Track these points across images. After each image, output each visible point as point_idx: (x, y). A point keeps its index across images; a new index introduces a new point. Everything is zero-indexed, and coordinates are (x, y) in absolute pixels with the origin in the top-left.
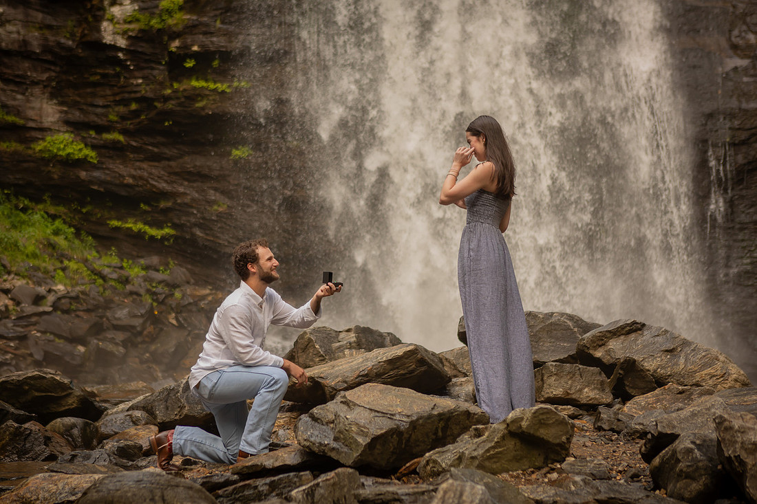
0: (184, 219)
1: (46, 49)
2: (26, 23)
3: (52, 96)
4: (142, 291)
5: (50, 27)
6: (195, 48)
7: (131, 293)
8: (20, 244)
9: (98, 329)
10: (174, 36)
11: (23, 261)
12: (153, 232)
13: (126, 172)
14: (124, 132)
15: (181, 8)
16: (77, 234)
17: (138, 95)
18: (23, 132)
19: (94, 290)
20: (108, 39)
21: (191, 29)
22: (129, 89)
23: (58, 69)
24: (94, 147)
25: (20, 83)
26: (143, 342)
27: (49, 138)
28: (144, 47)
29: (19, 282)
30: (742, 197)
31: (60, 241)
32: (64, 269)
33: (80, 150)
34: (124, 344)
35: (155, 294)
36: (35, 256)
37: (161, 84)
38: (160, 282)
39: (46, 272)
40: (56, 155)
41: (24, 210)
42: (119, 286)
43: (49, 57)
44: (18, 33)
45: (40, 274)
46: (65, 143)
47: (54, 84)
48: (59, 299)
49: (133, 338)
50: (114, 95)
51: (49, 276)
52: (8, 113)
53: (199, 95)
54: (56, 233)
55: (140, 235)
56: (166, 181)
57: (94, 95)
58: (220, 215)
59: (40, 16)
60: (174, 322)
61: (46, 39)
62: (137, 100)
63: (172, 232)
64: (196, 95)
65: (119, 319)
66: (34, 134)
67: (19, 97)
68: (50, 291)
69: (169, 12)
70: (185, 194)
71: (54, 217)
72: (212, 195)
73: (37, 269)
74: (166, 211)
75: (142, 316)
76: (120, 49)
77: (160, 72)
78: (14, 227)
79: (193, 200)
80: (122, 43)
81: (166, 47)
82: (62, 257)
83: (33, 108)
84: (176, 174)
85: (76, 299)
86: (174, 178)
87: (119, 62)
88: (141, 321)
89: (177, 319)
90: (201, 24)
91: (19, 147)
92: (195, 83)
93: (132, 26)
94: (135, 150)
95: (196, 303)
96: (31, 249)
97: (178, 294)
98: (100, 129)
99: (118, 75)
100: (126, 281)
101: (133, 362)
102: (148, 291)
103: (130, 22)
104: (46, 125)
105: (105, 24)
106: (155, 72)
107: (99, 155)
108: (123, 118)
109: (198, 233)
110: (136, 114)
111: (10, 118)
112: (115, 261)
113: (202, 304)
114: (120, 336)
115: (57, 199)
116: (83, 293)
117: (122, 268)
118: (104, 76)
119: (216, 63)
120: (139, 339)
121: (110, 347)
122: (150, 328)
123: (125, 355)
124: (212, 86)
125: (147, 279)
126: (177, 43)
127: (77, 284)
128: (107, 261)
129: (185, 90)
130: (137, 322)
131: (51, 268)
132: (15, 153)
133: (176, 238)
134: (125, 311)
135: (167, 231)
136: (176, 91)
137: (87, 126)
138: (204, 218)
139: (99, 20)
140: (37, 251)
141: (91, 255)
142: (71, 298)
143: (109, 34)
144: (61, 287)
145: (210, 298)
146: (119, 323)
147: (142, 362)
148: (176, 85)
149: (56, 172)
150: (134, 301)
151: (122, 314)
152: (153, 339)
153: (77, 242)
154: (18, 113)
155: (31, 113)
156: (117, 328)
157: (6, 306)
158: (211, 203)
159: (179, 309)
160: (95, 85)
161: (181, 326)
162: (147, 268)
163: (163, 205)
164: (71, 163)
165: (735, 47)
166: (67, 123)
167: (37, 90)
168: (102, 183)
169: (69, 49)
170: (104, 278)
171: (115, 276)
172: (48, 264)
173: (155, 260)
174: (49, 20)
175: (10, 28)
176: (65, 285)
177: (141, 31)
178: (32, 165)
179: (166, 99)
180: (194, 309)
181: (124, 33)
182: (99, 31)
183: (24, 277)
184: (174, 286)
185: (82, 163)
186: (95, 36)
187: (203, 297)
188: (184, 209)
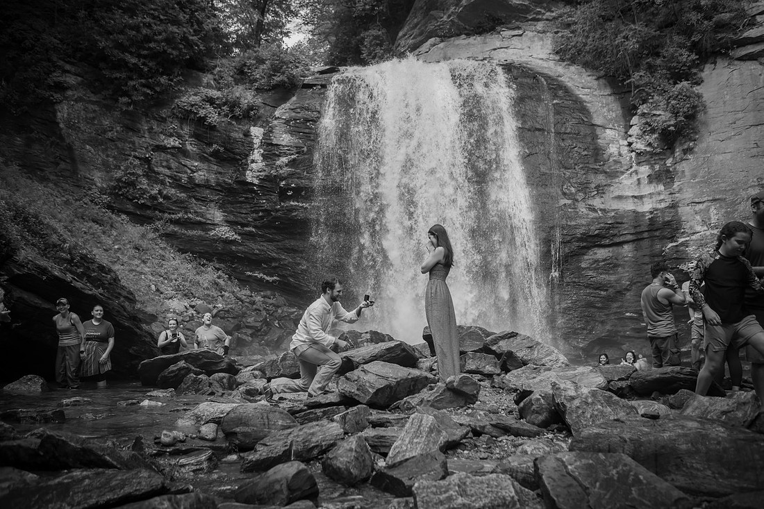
0: (284, 272)
1: (218, 184)
2: (209, 171)
3: (220, 208)
4: (261, 309)
5: (220, 173)
6: (293, 185)
7: (256, 310)
8: (201, 282)
9: (238, 328)
10: (282, 179)
11: (202, 291)
12: (268, 278)
13: (256, 247)
14: (255, 227)
15: (286, 165)
16: (230, 279)
17: (263, 208)
18: (204, 225)
19: (237, 307)
20: (249, 180)
21: (291, 175)
22: (258, 205)
23: (223, 194)
24: (240, 234)
25: (204, 201)
26: (261, 335)
27: (217, 229)
28: (267, 184)
29: (199, 302)
30: (568, 269)
31: (221, 281)
32: (222, 296)
33: (233, 235)
34: (252, 335)
35: (268, 310)
36: (207, 289)
37: (275, 203)
38: (271, 304)
39: (213, 297)
40: (221, 238)
41: (203, 265)
42: (249, 305)
43: (219, 188)
44: (204, 175)
45: (210, 298)
46: (225, 232)
47: (221, 201)
48: (219, 311)
49: (256, 333)
50: (251, 208)
51: (215, 299)
52: (197, 216)
53: (294, 209)
54: (219, 277)
55: (261, 280)
56: (276, 253)
57: (241, 208)
58: (303, 271)
59: (216, 167)
60: (277, 325)
61: (218, 179)
62: (262, 211)
63: (278, 279)
64: (293, 209)
65: (249, 323)
66: (210, 227)
67: (203, 208)
68: (215, 307)
69: (281, 167)
70: (285, 259)
71: (218, 269)
72: (299, 260)
73: (209, 295)
74: (275, 268)
75: (261, 321)
76: (255, 185)
77: (275, 197)
78: (198, 274)
79: (289, 262)
80: (256, 182)
81: (278, 184)
82: (221, 290)
83: (210, 214)
84: (281, 249)
85: (228, 311)
86: (279, 251)
87: (254, 191)
88: (260, 324)
89: (279, 324)
90: (296, 173)
91: (203, 233)
92: (292, 203)
93: (261, 174)
94: (261, 236)
95: (288, 316)
96: (206, 285)
97: (280, 311)
98: (243, 225)
99: (253, 198)
100: (253, 303)
101: (256, 345)
102: (264, 308)
103: (260, 172)
104: (216, 222)
105: (248, 172)
106: (272, 197)
107: (242, 238)
108: (255, 220)
109: (292, 280)
110: (262, 218)
111: (198, 219)
112: (248, 293)
113: (292, 316)
114: (250, 332)
115: (220, 261)
116: (231, 308)
117: (251, 296)
118: (246, 198)
119: (303, 193)
120: (259, 334)
121: (244, 337)
122: (265, 328)
123: (252, 342)
124: (301, 205)
125: (263, 302)
126: (284, 183)
127: (229, 304)
128: (244, 293)
129: (287, 206)
130: (258, 325)
131: (216, 295)
132: (200, 236)
133: (280, 282)
134: (253, 319)
135: (275, 278)
136: (283, 207)
137: (236, 223)
138: (294, 272)
139: (245, 170)
140: (209, 286)
141: (236, 289)
142: (225, 311)
143: (250, 177)
144: (220, 305)
145: (297, 313)
146: (249, 324)
147: (260, 345)
148: (282, 204)
149: (220, 247)
150: (257, 314)
151: (251, 320)
152: (266, 333)
153: (229, 282)
154: (202, 217)
155: (208, 216)
156: (248, 327)
157: (192, 314)
158: (299, 264)
159: (280, 319)
160: (242, 202)
161: (281, 327)
162: (264, 297)
163: (273, 265)
164: (227, 242)
165: (564, 194)
166: (227, 221)
167: (212, 205)
168: (243, 252)
169: (230, 184)
170: (242, 301)
171: (248, 300)
172: (214, 293)
173: (269, 293)
174: (220, 170)
175: (200, 173)
176: (222, 304)
177: (266, 176)
178: (208, 242)
179: (277, 211)
180: (288, 319)
181: (258, 177)
182: (245, 176)
183: (202, 300)
184: (278, 307)
185: (233, 242)
186: (242, 178)
187: (293, 313)
188: (284, 267)
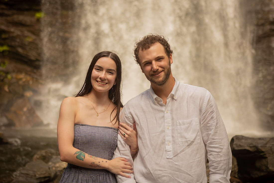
0: (13, 44)
56: (5, 26)
58: (30, 43)
60: (7, 90)
63: (7, 49)
70: (13, 32)
72: (26, 33)
74: (5, 39)
79: (17, 35)
84: (10, 23)
95: (17, 82)
109: (20, 50)
113: (21, 82)
133: (9, 51)
135: (5, 48)
138: (22, 43)
145: (24, 80)
158: (26, 37)
159: (10, 84)
161: (10, 93)
163: (4, 36)
180: (16, 85)
184: (7, 73)
187: (21, 79)
188: (13, 39)
